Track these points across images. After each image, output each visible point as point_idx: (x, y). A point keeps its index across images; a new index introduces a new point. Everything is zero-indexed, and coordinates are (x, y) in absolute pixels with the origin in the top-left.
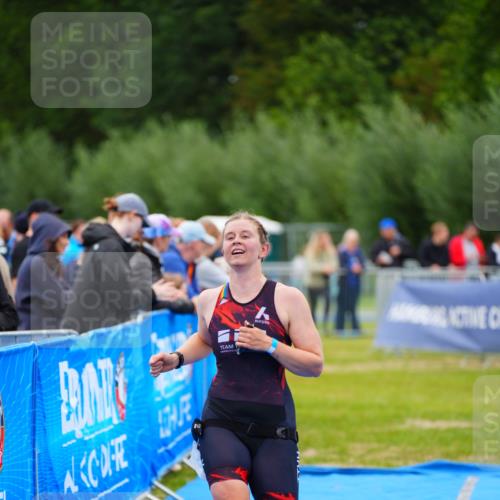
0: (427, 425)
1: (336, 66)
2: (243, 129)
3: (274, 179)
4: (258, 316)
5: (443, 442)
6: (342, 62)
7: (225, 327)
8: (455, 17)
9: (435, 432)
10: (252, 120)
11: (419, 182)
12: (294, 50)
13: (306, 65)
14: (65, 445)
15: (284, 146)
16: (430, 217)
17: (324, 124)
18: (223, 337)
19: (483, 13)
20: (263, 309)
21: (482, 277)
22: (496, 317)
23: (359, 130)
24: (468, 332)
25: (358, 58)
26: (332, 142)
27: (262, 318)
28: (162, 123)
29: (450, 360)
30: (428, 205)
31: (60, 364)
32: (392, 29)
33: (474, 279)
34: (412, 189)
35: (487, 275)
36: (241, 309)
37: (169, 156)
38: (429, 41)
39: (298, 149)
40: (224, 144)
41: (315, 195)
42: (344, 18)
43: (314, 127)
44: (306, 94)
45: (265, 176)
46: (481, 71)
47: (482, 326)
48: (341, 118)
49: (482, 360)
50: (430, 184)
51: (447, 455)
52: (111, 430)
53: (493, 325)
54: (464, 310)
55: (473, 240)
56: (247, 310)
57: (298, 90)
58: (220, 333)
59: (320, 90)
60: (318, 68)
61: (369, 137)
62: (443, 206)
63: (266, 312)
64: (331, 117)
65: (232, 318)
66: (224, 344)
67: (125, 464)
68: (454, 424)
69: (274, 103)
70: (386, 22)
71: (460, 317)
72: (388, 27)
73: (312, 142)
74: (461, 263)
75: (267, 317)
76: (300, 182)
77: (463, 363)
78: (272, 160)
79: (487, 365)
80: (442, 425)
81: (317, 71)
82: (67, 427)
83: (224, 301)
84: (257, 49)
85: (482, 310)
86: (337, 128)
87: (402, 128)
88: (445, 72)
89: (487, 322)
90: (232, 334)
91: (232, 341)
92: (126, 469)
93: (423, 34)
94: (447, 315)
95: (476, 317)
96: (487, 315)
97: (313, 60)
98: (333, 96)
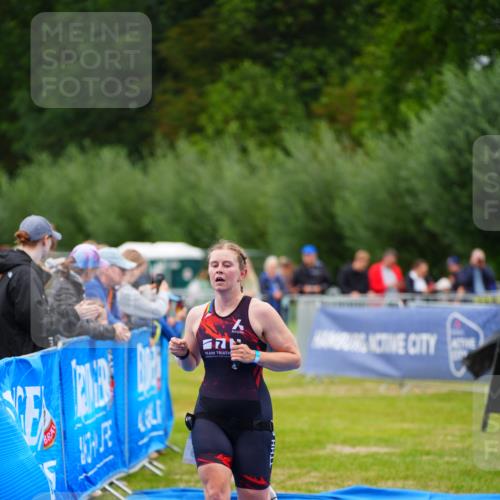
0: (347, 450)
1: (256, 93)
2: (164, 156)
3: (195, 205)
4: (235, 328)
5: (363, 467)
6: (263, 90)
7: (208, 337)
8: (371, 49)
9: (355, 457)
10: (172, 146)
11: (338, 209)
12: (215, 77)
13: (227, 92)
15: (204, 173)
16: (349, 244)
17: (244, 151)
18: (207, 345)
19: (398, 45)
20: (239, 321)
21: (401, 304)
22: (414, 344)
23: (280, 156)
24: (387, 358)
25: (279, 86)
26: (253, 169)
27: (238, 329)
28: (83, 149)
29: (369, 385)
30: (348, 232)
32: (312, 58)
33: (391, 305)
34: (332, 217)
35: (405, 301)
36: (221, 322)
37: (91, 181)
38: (349, 71)
39: (218, 176)
40: (145, 170)
41: (235, 222)
42: (263, 47)
43: (235, 154)
44: (227, 121)
45: (186, 202)
46: (397, 102)
47: (401, 352)
48: (261, 145)
49: (401, 385)
50: (350, 211)
51: (367, 480)
53: (412, 351)
54: (383, 336)
55: (391, 267)
56: (227, 322)
57: (219, 117)
58: (205, 341)
59: (240, 117)
60: (239, 94)
61: (289, 164)
62: (363, 233)
63: (241, 324)
64: (251, 144)
65: (214, 329)
66: (208, 350)
68: (374, 449)
69: (195, 130)
70: (306, 51)
71: (380, 343)
72: (307, 56)
73: (233, 169)
74: (381, 290)
75: (242, 328)
76: (221, 208)
77: (383, 389)
78: (193, 187)
79: (405, 390)
80: (362, 450)
81: (238, 99)
83: (209, 315)
84: (177, 76)
85: (402, 336)
86: (257, 156)
87: (322, 156)
88: (362, 102)
89: (406, 347)
90: (214, 342)
91: (213, 349)
93: (343, 63)
94: (367, 340)
95: (395, 344)
96: (406, 340)
97: (234, 87)
98: (251, 123)
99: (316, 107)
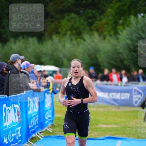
12: (63, 18)
14: (4, 130)
31: (3, 105)
52: (17, 125)
67: (20, 136)
82: (5, 124)
84: (52, 17)
92: (20, 137)
99: (93, 27)
